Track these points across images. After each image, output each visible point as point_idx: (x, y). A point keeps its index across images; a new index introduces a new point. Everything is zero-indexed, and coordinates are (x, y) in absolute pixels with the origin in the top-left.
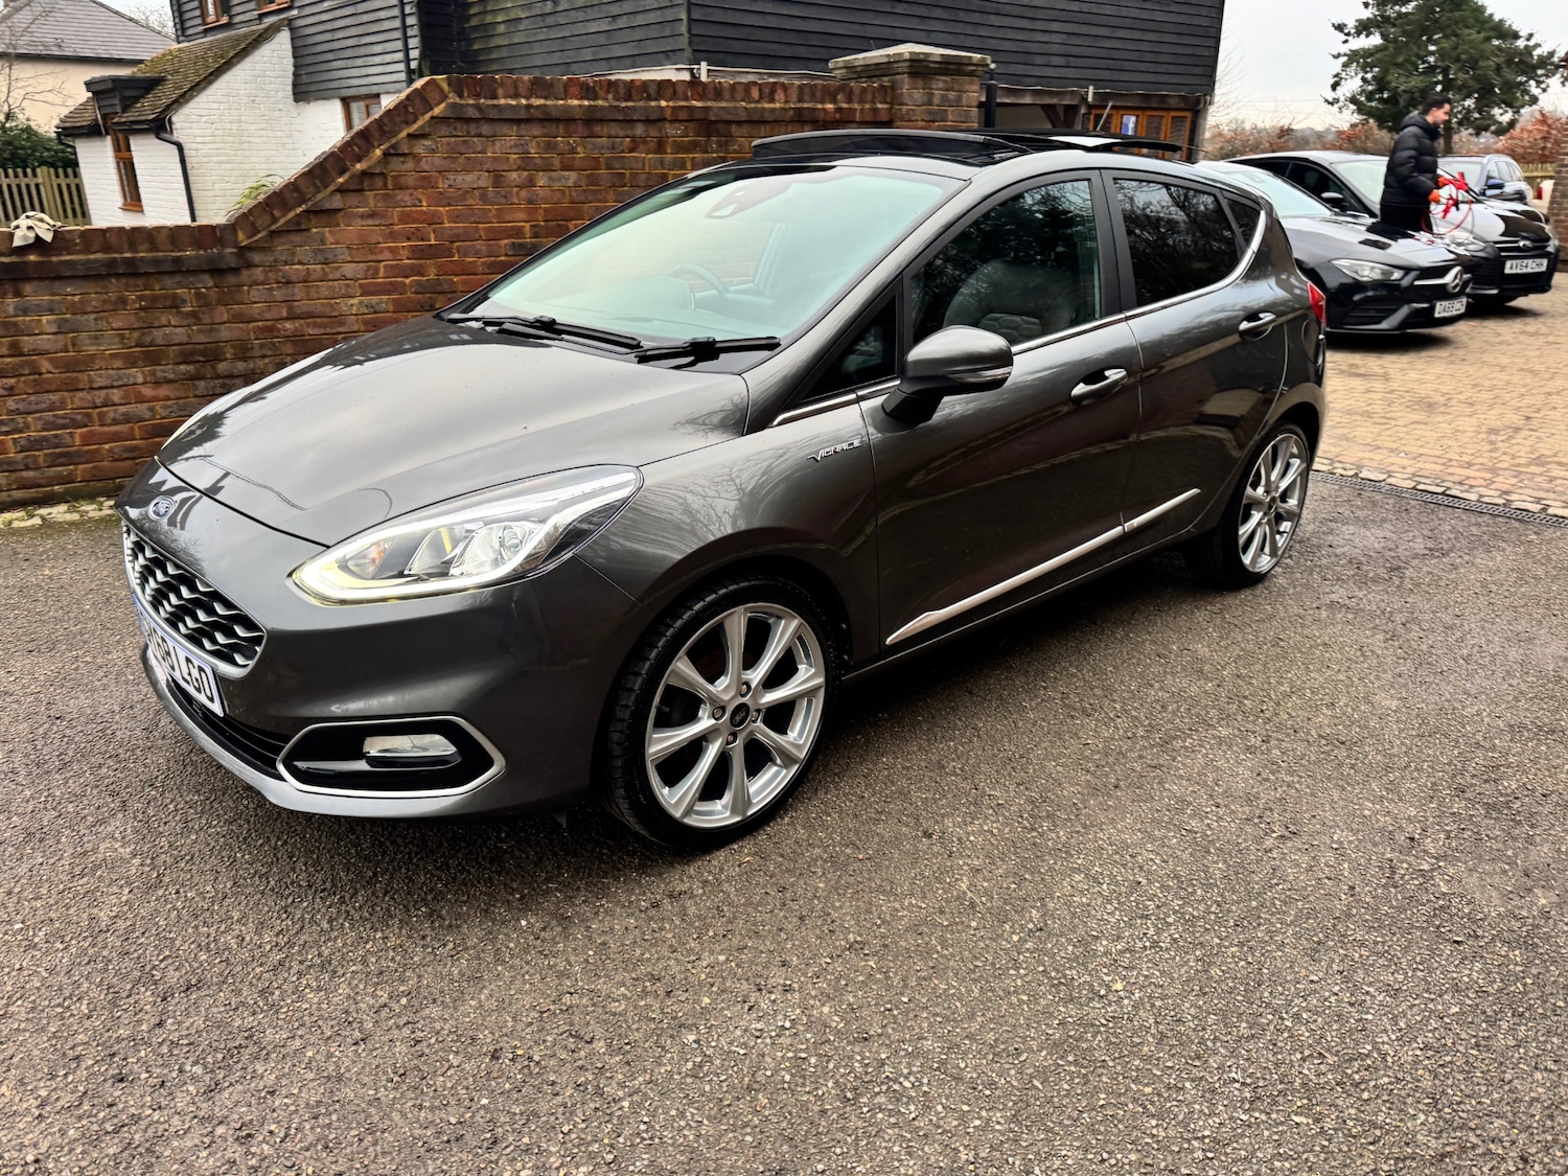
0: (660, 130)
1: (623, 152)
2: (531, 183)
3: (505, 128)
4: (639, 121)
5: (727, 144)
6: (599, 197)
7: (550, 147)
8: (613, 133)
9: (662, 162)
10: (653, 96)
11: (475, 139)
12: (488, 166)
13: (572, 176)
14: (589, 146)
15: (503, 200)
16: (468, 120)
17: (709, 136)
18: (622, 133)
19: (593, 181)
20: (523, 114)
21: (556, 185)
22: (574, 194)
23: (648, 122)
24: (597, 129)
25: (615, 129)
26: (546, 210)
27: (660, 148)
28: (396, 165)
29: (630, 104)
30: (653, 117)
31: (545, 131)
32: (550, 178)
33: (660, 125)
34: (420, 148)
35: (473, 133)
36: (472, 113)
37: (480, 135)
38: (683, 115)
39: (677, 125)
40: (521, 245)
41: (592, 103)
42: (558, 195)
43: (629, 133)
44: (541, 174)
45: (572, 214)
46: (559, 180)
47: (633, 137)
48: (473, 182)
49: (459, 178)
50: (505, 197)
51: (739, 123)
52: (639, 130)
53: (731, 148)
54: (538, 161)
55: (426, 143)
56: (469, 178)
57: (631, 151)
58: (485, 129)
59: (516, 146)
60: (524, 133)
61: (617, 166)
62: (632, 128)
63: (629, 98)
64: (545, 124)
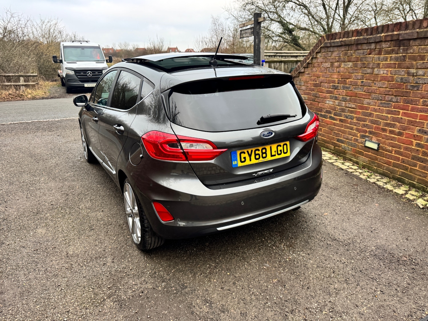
0: (380, 46)
1: (367, 55)
2: (339, 66)
3: (336, 49)
4: (372, 43)
5: (407, 49)
6: (357, 71)
7: (346, 54)
8: (364, 48)
9: (379, 58)
10: (380, 32)
11: (329, 53)
12: (331, 61)
13: (351, 64)
14: (356, 53)
15: (332, 71)
16: (328, 47)
17: (400, 47)
18: (367, 48)
19: (356, 66)
20: (339, 44)
21: (346, 67)
22: (350, 70)
23: (376, 43)
24: (359, 47)
25: (365, 47)
26: (342, 75)
27: (380, 53)
28: (314, 61)
29: (371, 36)
30: (377, 40)
31: (345, 49)
32: (345, 65)
33: (380, 44)
34: (319, 55)
35: (329, 51)
36: (329, 45)
37: (330, 51)
38: (389, 39)
39: (387, 43)
40: (335, 86)
41: (358, 38)
42: (346, 70)
43: (369, 48)
44: (343, 63)
45: (348, 77)
46: (347, 65)
47: (370, 49)
48: (327, 66)
49: (325, 64)
50: (333, 70)
51: (415, 39)
52: (373, 46)
53: (409, 52)
54: (342, 59)
55: (320, 54)
56: (327, 64)
57: (370, 54)
58: (331, 49)
59: (338, 54)
60: (340, 50)
61: (364, 60)
62: (370, 46)
63: (371, 34)
64: (346, 47)
